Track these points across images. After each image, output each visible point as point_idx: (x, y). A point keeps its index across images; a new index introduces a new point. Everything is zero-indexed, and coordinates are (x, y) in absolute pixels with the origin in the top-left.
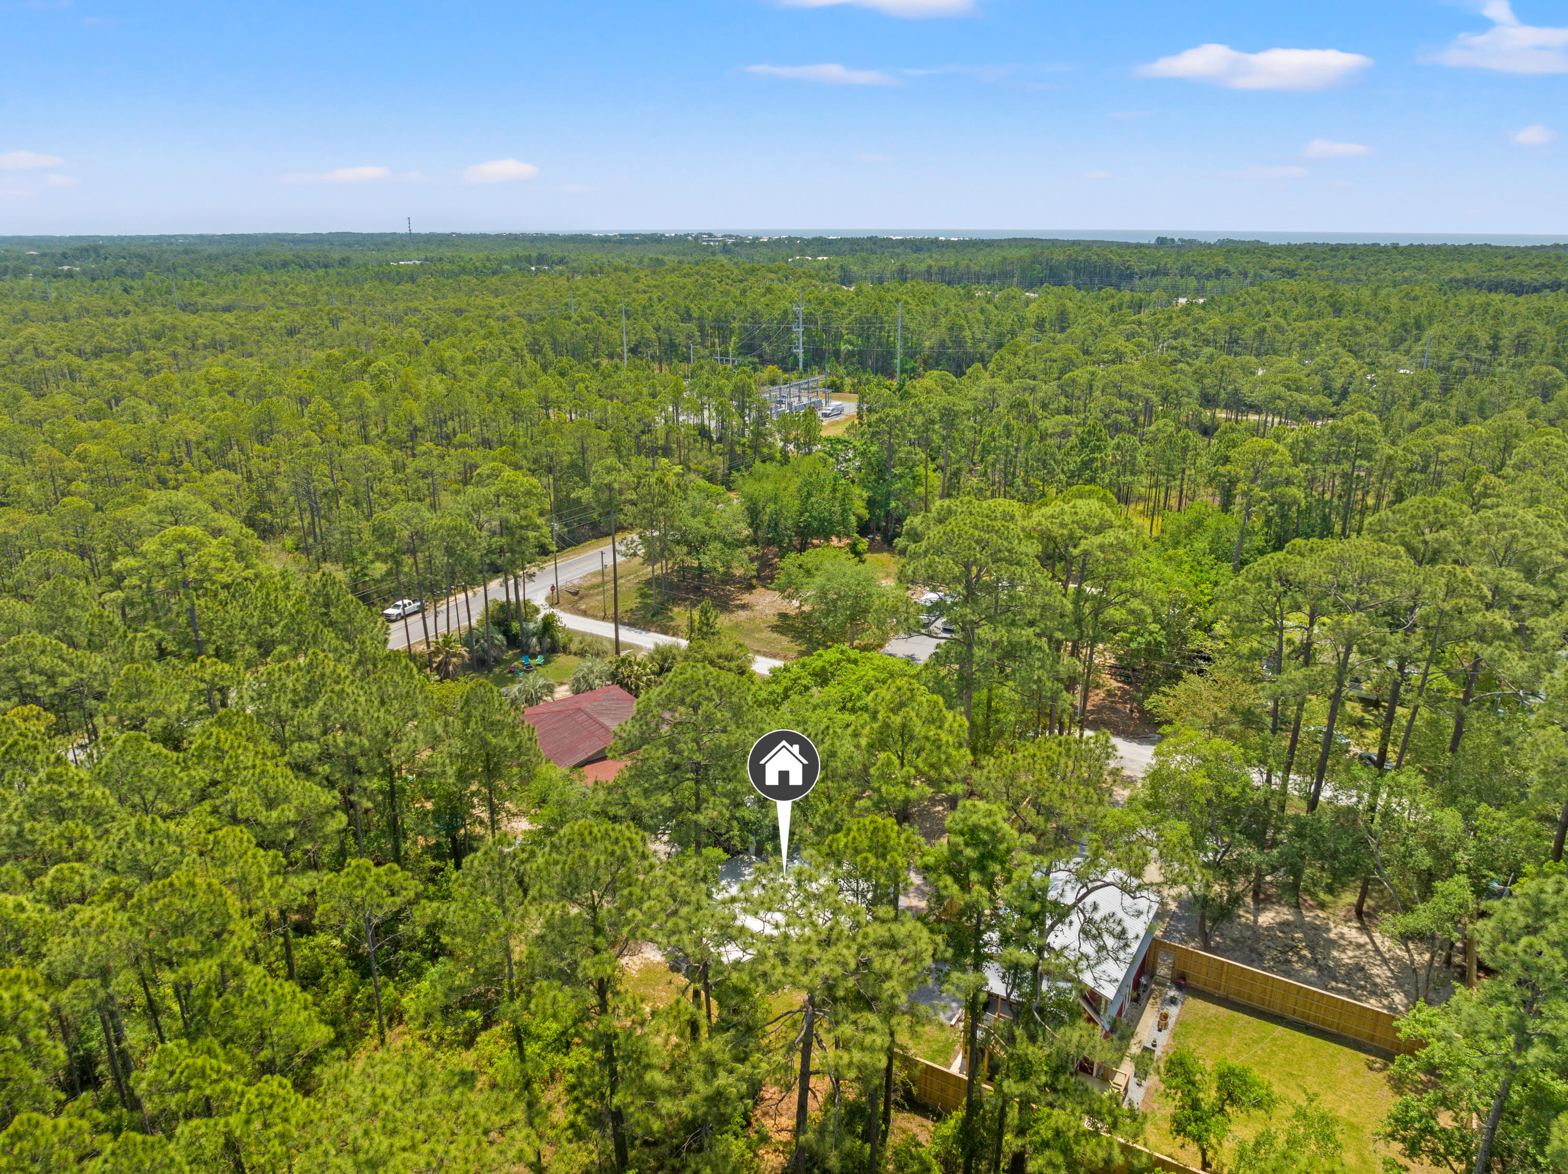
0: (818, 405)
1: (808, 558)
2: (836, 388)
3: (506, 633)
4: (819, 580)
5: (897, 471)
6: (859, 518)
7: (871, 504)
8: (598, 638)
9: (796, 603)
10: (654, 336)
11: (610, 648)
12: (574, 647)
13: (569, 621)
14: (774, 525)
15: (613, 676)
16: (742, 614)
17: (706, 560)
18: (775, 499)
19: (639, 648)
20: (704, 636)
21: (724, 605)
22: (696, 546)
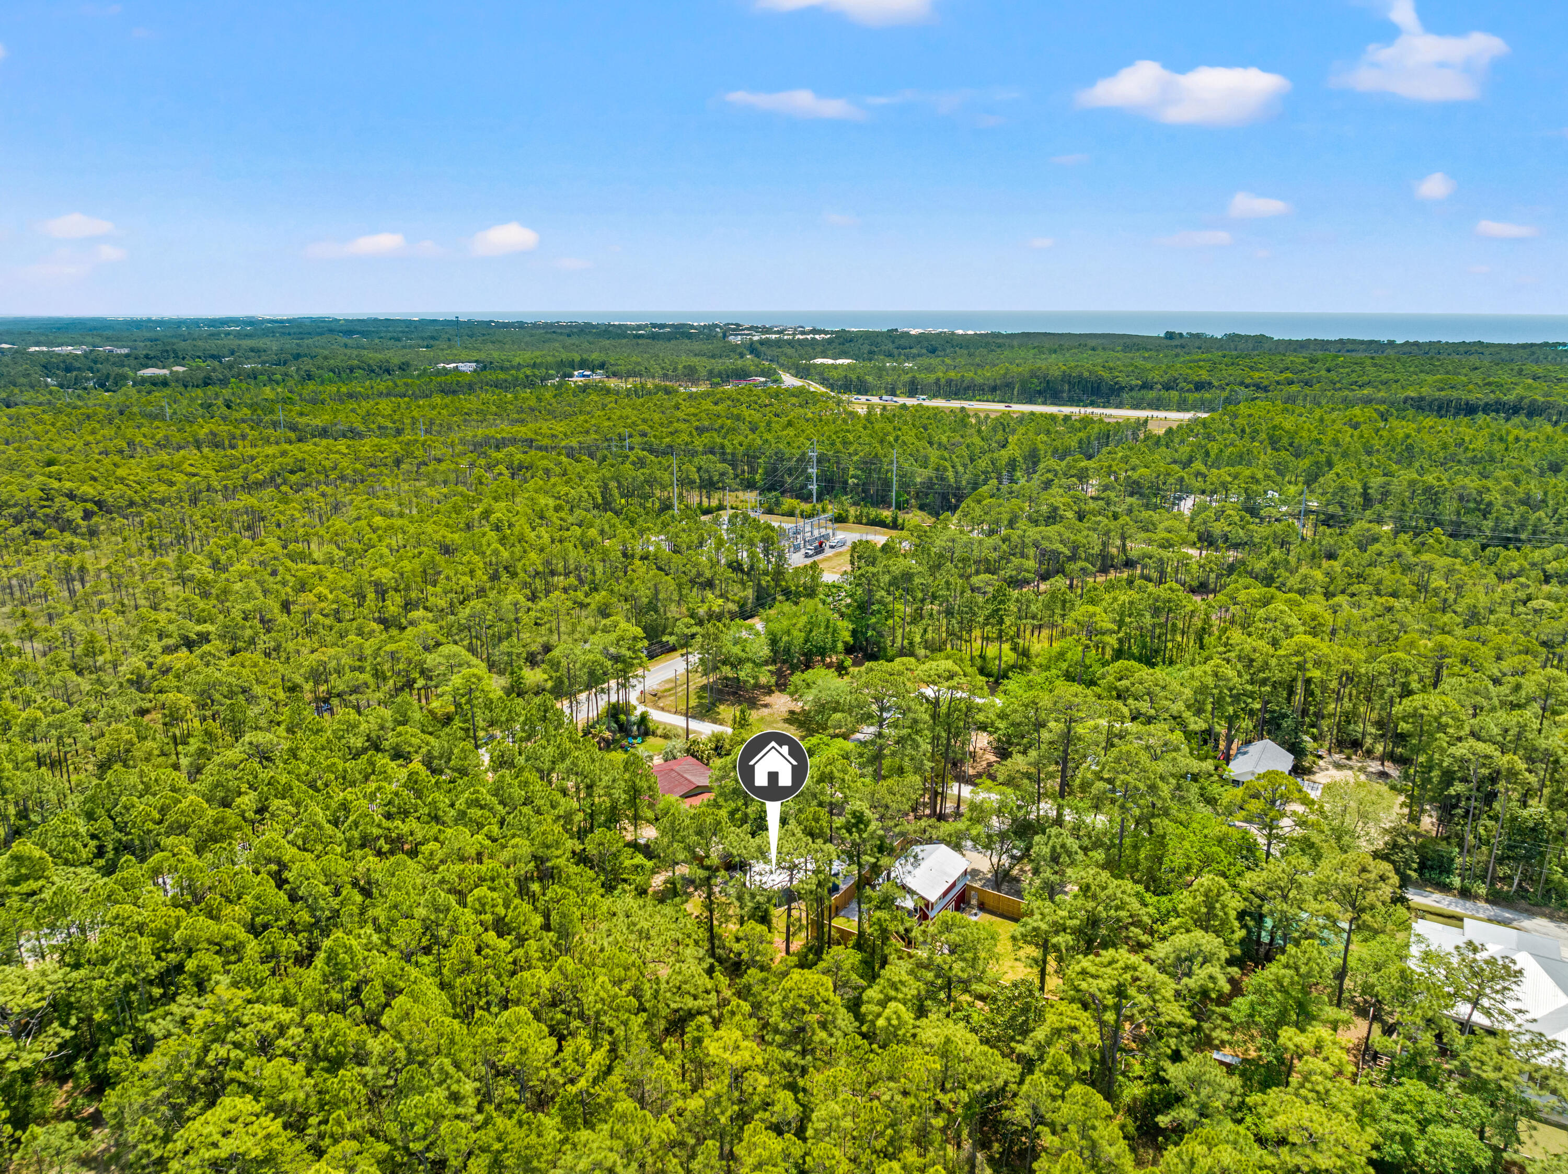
0: (827, 537)
1: (809, 675)
2: (840, 519)
3: (617, 722)
4: (814, 691)
5: (875, 607)
6: (846, 643)
7: (854, 633)
8: (675, 727)
9: (800, 704)
10: (696, 476)
11: (683, 734)
12: (659, 732)
13: (657, 716)
14: (787, 651)
15: (688, 751)
16: (765, 711)
17: (742, 675)
18: (788, 633)
19: (700, 733)
20: (742, 726)
21: (753, 704)
22: (736, 664)
